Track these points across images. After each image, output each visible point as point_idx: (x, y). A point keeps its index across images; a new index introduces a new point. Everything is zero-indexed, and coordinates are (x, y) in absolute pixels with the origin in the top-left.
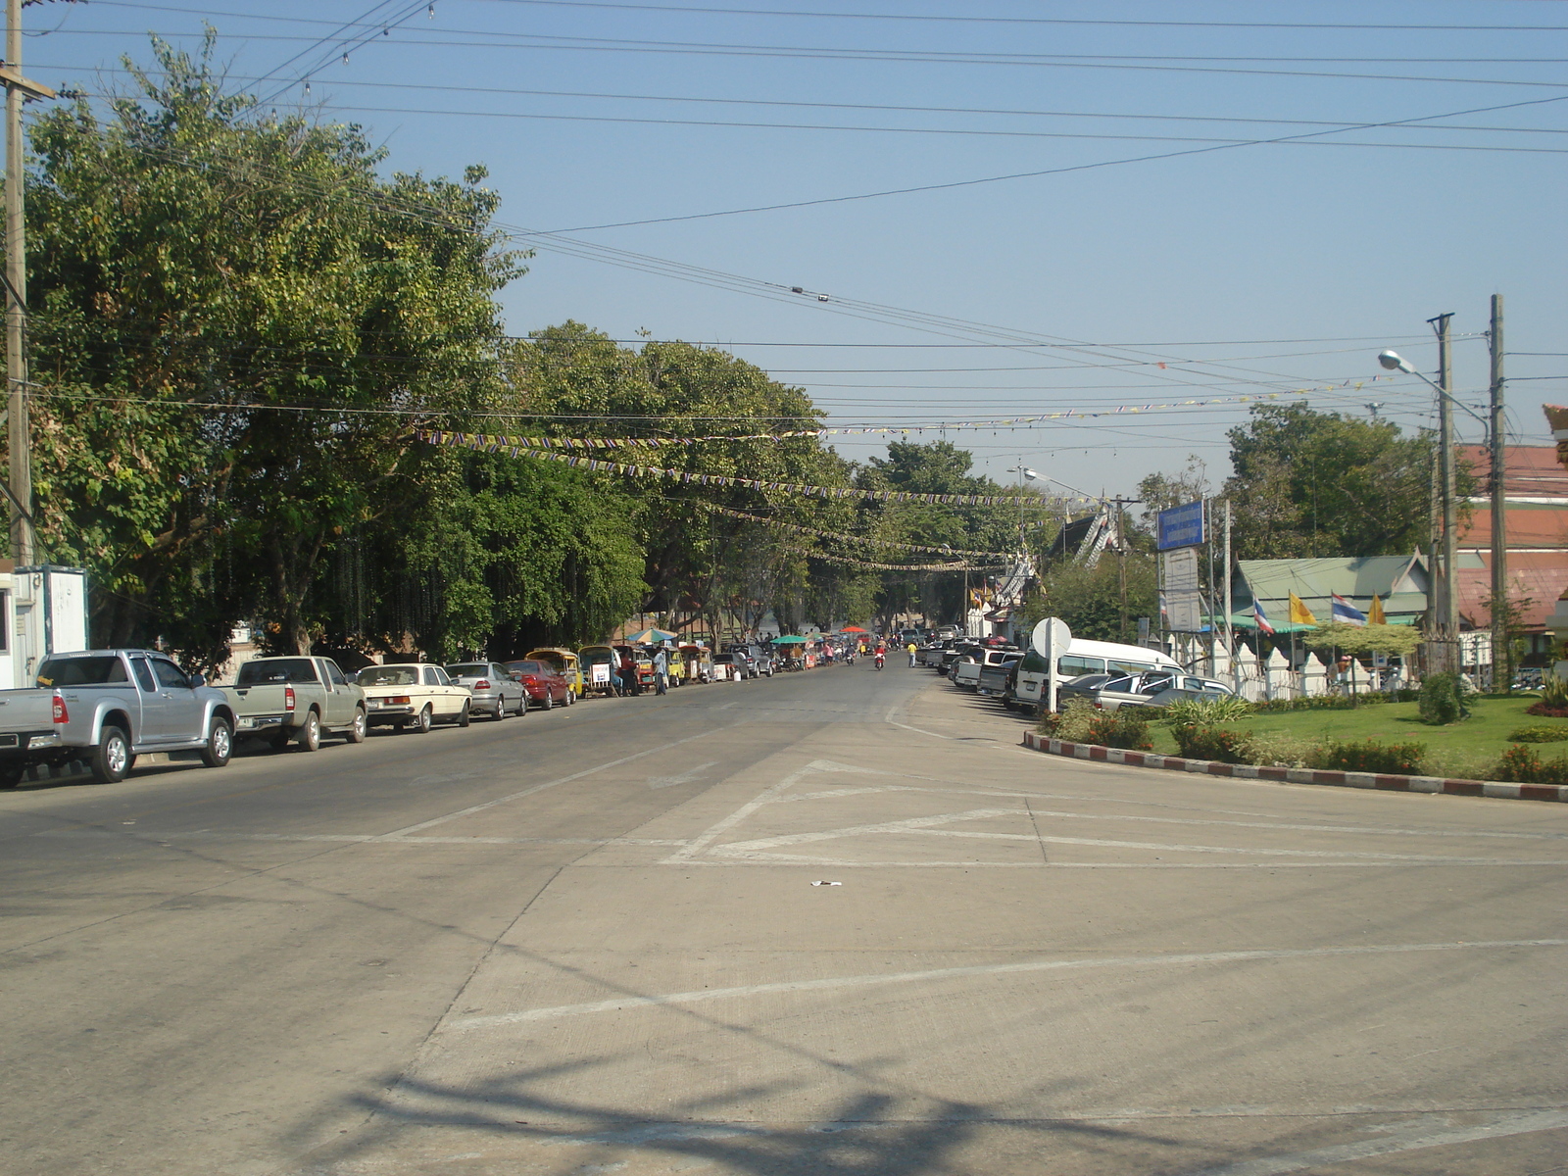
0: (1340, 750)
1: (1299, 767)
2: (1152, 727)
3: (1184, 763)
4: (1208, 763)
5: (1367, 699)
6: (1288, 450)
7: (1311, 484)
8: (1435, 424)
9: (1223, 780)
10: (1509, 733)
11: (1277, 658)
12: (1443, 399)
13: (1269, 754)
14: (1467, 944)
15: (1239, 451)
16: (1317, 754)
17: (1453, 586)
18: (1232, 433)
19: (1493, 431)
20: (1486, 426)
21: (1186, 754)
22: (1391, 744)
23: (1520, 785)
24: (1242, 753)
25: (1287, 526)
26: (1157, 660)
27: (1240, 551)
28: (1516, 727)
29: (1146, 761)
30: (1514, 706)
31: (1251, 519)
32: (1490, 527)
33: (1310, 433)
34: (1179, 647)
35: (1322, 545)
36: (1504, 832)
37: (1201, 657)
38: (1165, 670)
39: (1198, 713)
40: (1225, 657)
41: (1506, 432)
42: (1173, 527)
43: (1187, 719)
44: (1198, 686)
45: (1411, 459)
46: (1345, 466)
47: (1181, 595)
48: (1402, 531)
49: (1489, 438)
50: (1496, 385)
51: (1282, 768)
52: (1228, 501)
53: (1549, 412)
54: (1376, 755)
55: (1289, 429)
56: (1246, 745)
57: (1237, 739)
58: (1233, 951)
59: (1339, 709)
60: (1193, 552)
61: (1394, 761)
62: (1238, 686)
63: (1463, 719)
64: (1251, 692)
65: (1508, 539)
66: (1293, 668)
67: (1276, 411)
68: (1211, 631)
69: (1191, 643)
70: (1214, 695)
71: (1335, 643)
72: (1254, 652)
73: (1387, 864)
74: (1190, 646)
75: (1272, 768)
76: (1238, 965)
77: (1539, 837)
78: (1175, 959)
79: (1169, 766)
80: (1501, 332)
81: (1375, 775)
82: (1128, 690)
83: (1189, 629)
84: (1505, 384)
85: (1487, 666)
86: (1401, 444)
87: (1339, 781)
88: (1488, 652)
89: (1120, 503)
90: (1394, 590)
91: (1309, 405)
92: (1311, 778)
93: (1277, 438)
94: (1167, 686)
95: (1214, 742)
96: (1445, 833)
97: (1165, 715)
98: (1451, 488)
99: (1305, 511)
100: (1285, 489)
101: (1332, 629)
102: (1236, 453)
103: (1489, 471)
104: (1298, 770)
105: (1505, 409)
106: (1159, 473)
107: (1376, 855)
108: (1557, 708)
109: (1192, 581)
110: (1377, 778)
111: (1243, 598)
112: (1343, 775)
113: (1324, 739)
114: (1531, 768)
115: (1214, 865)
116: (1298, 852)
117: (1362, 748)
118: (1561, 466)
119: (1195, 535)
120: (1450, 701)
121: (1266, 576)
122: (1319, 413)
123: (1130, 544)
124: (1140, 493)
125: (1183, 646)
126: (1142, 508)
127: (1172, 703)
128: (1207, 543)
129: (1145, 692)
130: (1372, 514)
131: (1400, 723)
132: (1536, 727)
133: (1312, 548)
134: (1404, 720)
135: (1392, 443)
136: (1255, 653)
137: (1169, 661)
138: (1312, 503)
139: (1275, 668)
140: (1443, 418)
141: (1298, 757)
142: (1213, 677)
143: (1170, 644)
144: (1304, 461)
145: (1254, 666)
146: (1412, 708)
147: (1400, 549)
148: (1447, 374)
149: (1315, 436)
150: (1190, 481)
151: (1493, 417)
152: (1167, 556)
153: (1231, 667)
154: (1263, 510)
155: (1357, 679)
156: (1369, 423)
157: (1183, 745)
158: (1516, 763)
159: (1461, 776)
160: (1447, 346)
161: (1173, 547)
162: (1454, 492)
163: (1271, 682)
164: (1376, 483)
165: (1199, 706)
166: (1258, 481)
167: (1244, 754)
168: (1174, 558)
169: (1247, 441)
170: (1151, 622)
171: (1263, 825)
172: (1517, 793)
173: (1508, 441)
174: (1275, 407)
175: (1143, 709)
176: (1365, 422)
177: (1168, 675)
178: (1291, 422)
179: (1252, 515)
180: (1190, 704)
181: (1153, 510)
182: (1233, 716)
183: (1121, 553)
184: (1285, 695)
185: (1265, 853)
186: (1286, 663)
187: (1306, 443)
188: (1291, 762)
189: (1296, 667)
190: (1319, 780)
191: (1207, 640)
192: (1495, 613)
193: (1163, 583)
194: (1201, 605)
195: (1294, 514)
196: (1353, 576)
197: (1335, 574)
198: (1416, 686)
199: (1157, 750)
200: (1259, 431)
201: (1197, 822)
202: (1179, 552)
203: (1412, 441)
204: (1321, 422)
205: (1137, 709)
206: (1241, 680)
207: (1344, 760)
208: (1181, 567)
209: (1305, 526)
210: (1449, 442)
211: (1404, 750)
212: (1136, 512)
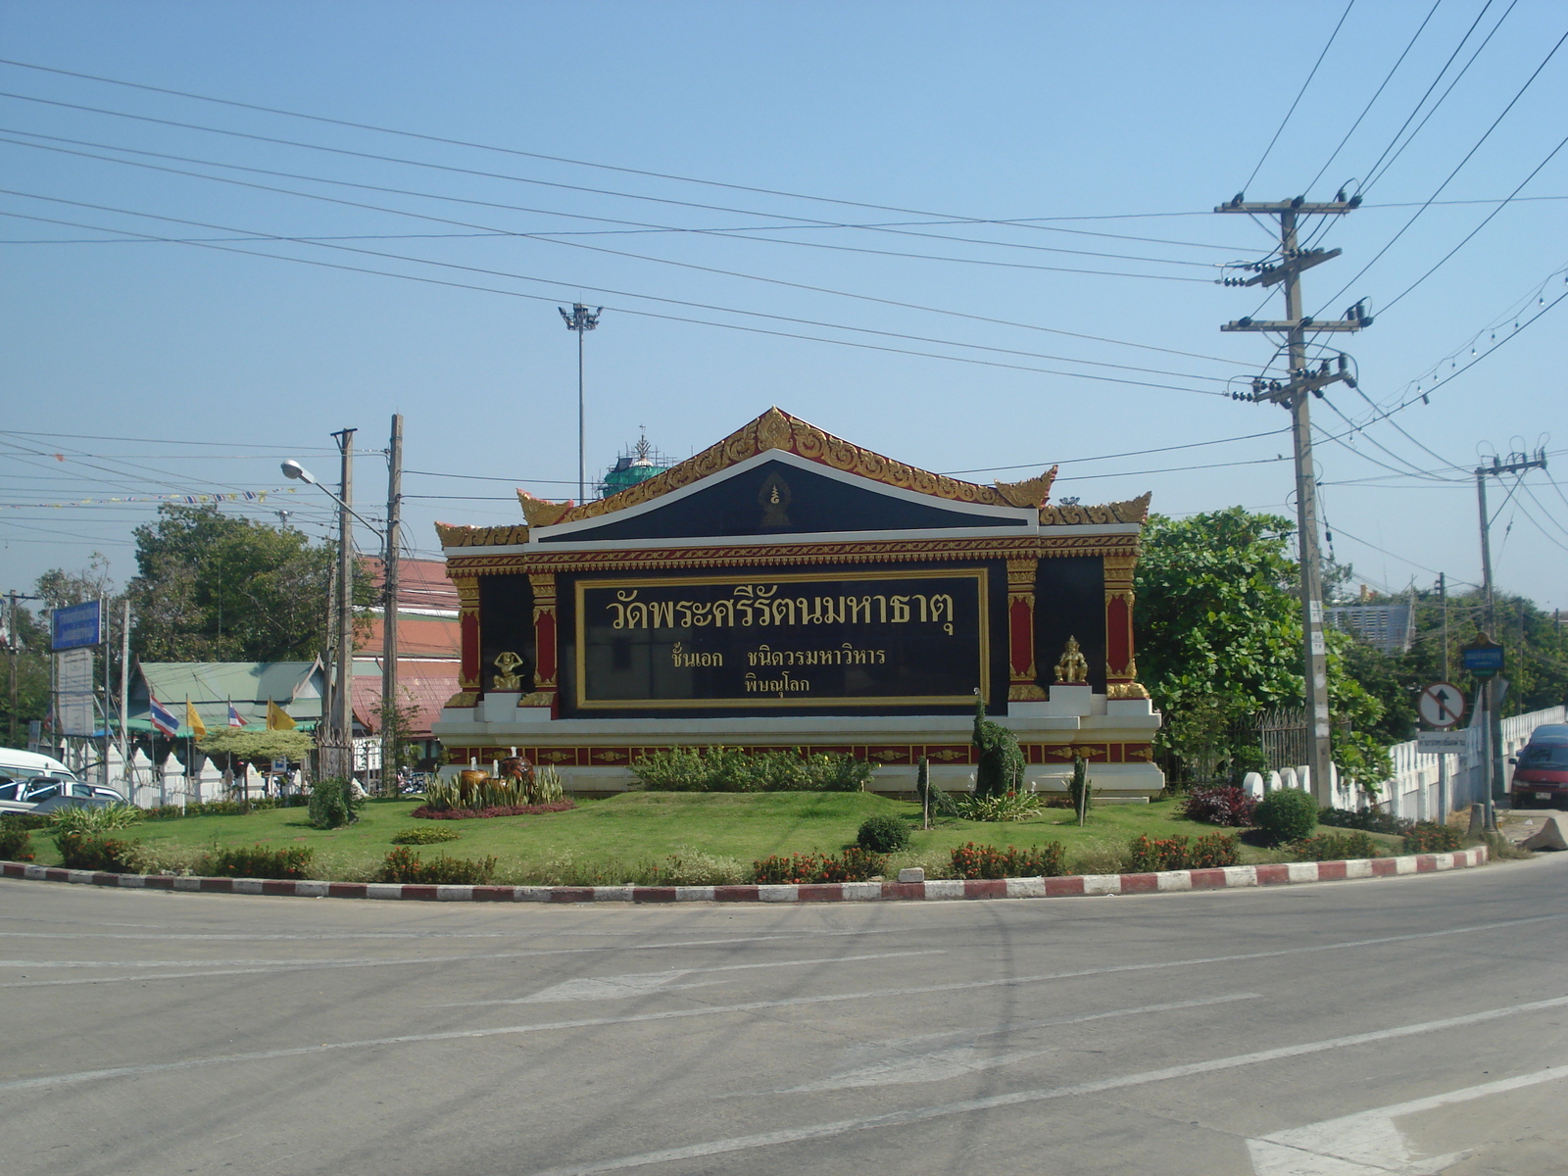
0: (228, 856)
1: (186, 875)
2: (34, 837)
3: (67, 874)
4: (92, 873)
5: (260, 804)
6: (194, 552)
7: (216, 588)
8: (335, 535)
9: (107, 891)
10: (394, 835)
11: (173, 763)
12: (343, 512)
13: (156, 863)
14: (330, 1046)
15: (145, 551)
16: (205, 861)
17: (346, 692)
18: (138, 532)
19: (388, 545)
20: (382, 539)
21: (69, 865)
22: (279, 850)
23: (401, 886)
24: (129, 861)
25: (191, 629)
26: (47, 765)
27: (141, 650)
28: (400, 830)
29: (26, 873)
30: (400, 809)
31: (155, 621)
32: (383, 637)
33: (218, 536)
34: (72, 751)
35: (226, 650)
36: (380, 933)
37: (95, 762)
38: (55, 776)
39: (84, 821)
40: (120, 763)
41: (401, 546)
42: (69, 626)
43: (73, 827)
44: (88, 792)
45: (316, 567)
46: (252, 570)
47: (76, 698)
48: (305, 639)
49: (385, 551)
50: (394, 501)
51: (169, 877)
52: (128, 602)
53: (439, 529)
54: (264, 860)
55: (199, 532)
56: (132, 854)
57: (123, 847)
58: (93, 1070)
59: (230, 815)
60: (89, 654)
61: (282, 866)
62: (133, 792)
63: (351, 823)
64: (146, 800)
65: (399, 648)
66: (189, 773)
67: (185, 512)
68: (105, 736)
69: (84, 749)
70: (103, 802)
71: (227, 748)
72: (150, 757)
73: (262, 970)
74: (83, 751)
75: (159, 877)
76: (95, 1085)
77: (412, 936)
78: (29, 1083)
79: (51, 877)
80: (400, 451)
81: (262, 880)
82: (12, 797)
83: (81, 732)
84: (401, 500)
85: (377, 771)
86: (307, 553)
87: (226, 888)
88: (378, 758)
89: (13, 598)
90: (296, 696)
91: (218, 509)
92: (198, 885)
93: (184, 539)
94: (55, 793)
95: (99, 851)
96: (324, 936)
97: (50, 824)
98: (348, 597)
99: (210, 615)
100: (191, 591)
101: (226, 734)
102: (142, 553)
103: (384, 582)
104: (185, 878)
105: (401, 524)
106: (60, 570)
107: (252, 962)
108: (439, 811)
109: (87, 683)
110: (264, 884)
111: (140, 701)
112: (231, 882)
113: (212, 845)
114: (412, 869)
115: (84, 981)
116: (174, 963)
117: (250, 854)
118: (450, 580)
119: (91, 635)
120: (339, 805)
121: (167, 680)
122: (228, 517)
123: (25, 641)
124: (38, 589)
125: (77, 751)
126: (40, 605)
127: (57, 812)
128: (104, 644)
129: (31, 799)
130: (278, 620)
131: (290, 828)
132: (418, 830)
133: (216, 652)
134: (294, 825)
135: (298, 550)
136: (151, 759)
137: (60, 767)
138: (217, 606)
139: (171, 774)
140: (342, 529)
141: (186, 865)
142: (106, 783)
143: (63, 749)
144: (211, 565)
145: (150, 772)
146: (302, 813)
147: (303, 656)
148: (348, 487)
149: (222, 539)
150: (93, 577)
151: (390, 532)
152: (61, 656)
153: (125, 772)
154: (167, 612)
155: (249, 785)
156: (277, 530)
157: (66, 854)
158: (398, 865)
159: (346, 879)
160: (348, 459)
161: (69, 647)
162: (350, 602)
163: (166, 787)
164: (282, 590)
165: (84, 813)
166: (163, 582)
167: (130, 863)
168: (69, 659)
169: (154, 541)
170: (42, 725)
171: (142, 936)
172: (399, 894)
173: (402, 554)
174: (184, 508)
175: (27, 818)
176: (272, 529)
177: (57, 781)
178: (200, 525)
179: (156, 616)
180: (76, 812)
181: (52, 608)
182: (121, 823)
183: (13, 652)
184: (180, 801)
185: (139, 965)
186: (182, 768)
187: (213, 547)
188: (178, 870)
189: (192, 771)
190: (206, 887)
191: (102, 744)
192: (386, 719)
193: (56, 685)
194: (96, 708)
195: (199, 617)
196: (255, 682)
197: (237, 679)
198: (309, 791)
199: (39, 860)
200: (166, 532)
201: (73, 936)
202: (74, 652)
203: (318, 551)
204: (230, 526)
205: (20, 817)
206: (136, 786)
207: (232, 867)
208: (75, 668)
209: (209, 630)
210: (347, 553)
211: (291, 854)
212: (34, 608)
